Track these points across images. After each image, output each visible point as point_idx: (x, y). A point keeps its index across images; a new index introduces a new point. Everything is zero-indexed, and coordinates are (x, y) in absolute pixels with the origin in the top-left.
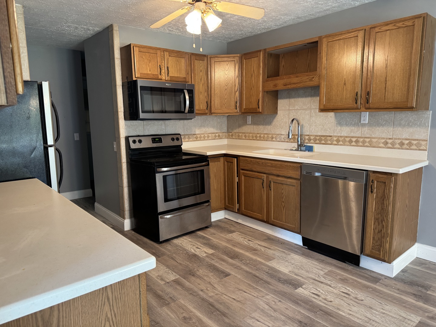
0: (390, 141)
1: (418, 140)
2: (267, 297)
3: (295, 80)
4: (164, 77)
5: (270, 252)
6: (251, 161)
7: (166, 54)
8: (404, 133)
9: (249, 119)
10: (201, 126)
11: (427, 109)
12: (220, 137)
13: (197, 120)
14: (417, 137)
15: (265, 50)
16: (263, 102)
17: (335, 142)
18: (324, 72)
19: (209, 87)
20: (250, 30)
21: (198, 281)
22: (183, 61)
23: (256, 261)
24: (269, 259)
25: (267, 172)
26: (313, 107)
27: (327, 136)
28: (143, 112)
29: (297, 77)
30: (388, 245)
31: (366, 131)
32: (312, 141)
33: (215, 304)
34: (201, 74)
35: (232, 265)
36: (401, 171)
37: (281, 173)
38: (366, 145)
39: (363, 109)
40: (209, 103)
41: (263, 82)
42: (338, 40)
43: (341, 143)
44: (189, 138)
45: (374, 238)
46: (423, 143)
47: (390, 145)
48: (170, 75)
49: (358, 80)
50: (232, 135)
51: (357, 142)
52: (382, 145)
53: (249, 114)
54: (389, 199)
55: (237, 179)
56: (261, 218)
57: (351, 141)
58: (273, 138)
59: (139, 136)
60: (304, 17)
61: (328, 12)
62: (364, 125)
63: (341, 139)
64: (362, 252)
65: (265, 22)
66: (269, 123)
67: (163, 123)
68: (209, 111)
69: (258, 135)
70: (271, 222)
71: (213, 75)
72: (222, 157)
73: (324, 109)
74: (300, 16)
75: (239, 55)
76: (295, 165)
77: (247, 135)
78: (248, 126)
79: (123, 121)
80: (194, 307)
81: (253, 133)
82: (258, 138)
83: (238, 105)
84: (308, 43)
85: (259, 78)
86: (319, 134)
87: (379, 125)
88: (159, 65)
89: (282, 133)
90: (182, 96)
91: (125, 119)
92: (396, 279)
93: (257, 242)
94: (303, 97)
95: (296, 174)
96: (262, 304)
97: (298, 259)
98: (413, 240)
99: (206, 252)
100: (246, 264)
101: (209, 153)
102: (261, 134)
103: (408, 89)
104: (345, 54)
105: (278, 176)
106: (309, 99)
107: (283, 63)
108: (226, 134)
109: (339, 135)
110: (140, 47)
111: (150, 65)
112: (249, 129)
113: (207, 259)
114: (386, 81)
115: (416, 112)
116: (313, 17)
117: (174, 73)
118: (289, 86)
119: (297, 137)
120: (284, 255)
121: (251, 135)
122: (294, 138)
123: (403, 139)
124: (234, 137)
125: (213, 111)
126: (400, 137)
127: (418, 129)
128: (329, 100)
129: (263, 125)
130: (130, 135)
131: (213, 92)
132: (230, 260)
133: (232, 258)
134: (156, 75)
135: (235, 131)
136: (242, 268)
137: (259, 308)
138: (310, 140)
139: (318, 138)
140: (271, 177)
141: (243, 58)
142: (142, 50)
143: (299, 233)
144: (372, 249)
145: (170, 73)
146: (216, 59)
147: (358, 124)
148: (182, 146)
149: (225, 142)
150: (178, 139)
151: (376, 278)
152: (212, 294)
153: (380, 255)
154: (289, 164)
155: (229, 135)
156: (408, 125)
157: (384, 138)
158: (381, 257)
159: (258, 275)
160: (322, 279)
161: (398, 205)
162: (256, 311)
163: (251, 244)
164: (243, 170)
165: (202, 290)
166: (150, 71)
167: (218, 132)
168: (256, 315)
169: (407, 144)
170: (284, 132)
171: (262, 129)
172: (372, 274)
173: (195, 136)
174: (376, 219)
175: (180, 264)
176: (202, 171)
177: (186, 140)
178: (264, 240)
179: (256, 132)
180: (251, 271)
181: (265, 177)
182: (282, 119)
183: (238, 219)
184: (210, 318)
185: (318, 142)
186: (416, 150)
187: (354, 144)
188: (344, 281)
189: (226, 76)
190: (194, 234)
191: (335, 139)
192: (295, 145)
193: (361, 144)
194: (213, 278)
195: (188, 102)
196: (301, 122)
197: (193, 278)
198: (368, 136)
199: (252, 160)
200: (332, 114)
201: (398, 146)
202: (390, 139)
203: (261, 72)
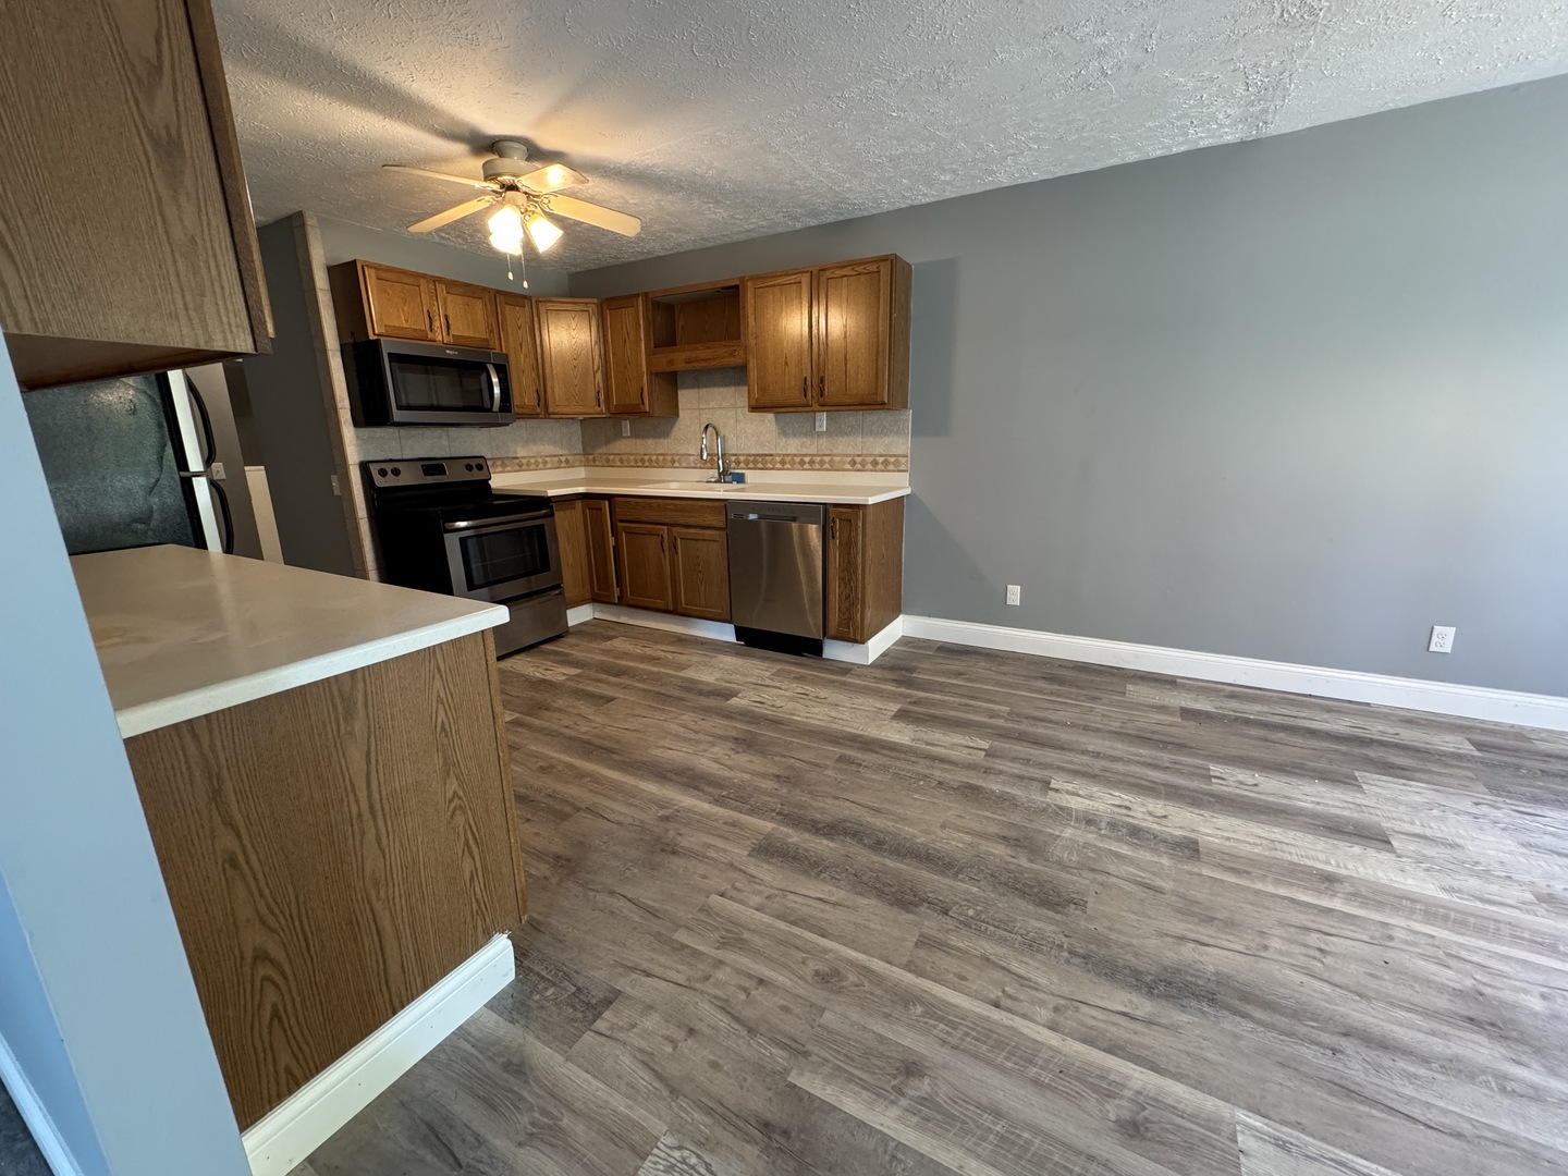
0: (858, 459)
1: (895, 456)
2: (683, 717)
3: (704, 353)
4: (439, 335)
5: (683, 658)
6: (637, 503)
7: (441, 289)
8: (878, 446)
9: (627, 426)
10: (527, 441)
11: (905, 407)
12: (569, 465)
13: (519, 428)
14: (894, 451)
15: (646, 294)
16: (650, 394)
17: (778, 466)
18: (752, 341)
19: (540, 361)
20: (614, 253)
21: (557, 715)
22: (479, 304)
23: (658, 673)
24: (682, 667)
25: (667, 521)
26: (739, 404)
27: (766, 455)
28: (399, 408)
29: (708, 348)
30: (859, 616)
31: (823, 445)
32: (742, 465)
33: (595, 740)
34: (520, 332)
35: (617, 685)
36: (871, 501)
37: (691, 521)
38: (825, 467)
39: (816, 407)
40: (542, 394)
41: (648, 355)
42: (771, 286)
43: (788, 466)
44: (504, 465)
45: (839, 609)
46: (903, 460)
47: (859, 466)
48: (452, 332)
49: (806, 358)
50: (594, 460)
51: (812, 462)
52: (848, 466)
53: (626, 416)
54: (856, 545)
55: (612, 542)
56: (663, 607)
57: (802, 463)
58: (674, 462)
59: (391, 461)
60: (713, 238)
61: (753, 235)
62: (820, 434)
63: (788, 459)
64: (824, 635)
65: (642, 240)
66: (666, 434)
67: (443, 434)
68: (542, 410)
69: (646, 458)
70: (682, 611)
71: (546, 337)
72: (579, 501)
73: (756, 408)
74: (705, 235)
75: (595, 301)
76: (717, 504)
77: (625, 457)
78: (625, 441)
79: (352, 428)
80: (556, 751)
81: (637, 454)
82: (647, 464)
83: (602, 398)
84: (722, 288)
85: (640, 347)
86: (753, 452)
87: (843, 433)
88: (425, 311)
89: (690, 452)
90: (484, 377)
91: (356, 423)
92: (873, 666)
93: (659, 647)
94: (721, 386)
95: (718, 521)
96: (674, 728)
97: (729, 661)
98: (895, 610)
99: (564, 674)
100: (644, 681)
101: (551, 493)
102: (653, 455)
103: (877, 374)
104: (784, 312)
105: (689, 526)
106: (731, 389)
107: (681, 322)
108: (582, 458)
109: (784, 452)
110: (378, 268)
111: (406, 309)
112: (625, 446)
113: (569, 683)
114: (846, 359)
115: (891, 412)
116: (728, 240)
117: (461, 329)
118: (696, 365)
119: (716, 459)
120: (706, 659)
121: (632, 458)
122: (712, 460)
123: (877, 456)
124: (597, 463)
125: (551, 410)
126: (871, 452)
127: (896, 438)
128: (762, 390)
129: (654, 437)
130: (370, 459)
131: (548, 371)
132: (612, 679)
133: (616, 675)
134: (421, 330)
135: (600, 451)
136: (635, 687)
137: (670, 734)
138: (738, 462)
139: (751, 458)
140: (675, 530)
141: (605, 306)
142: (383, 275)
143: (729, 621)
144: (839, 626)
145: (452, 327)
146: (550, 306)
147: (812, 432)
148: (490, 482)
149: (581, 473)
150: (480, 467)
151: (845, 669)
152: (586, 729)
153: (849, 633)
154: (705, 503)
155: (588, 460)
156: (882, 433)
157: (850, 455)
158: (851, 636)
159: (663, 691)
160: (768, 682)
161: (870, 553)
162: (665, 738)
163: (649, 651)
164: (622, 521)
165: (567, 727)
166: (407, 321)
167: (564, 452)
168: (667, 743)
169: (882, 463)
170: (694, 451)
171: (651, 446)
172: (841, 665)
173: (517, 461)
174: (842, 579)
175: (518, 697)
176: (542, 527)
177: (498, 470)
178: (671, 643)
179: (642, 452)
180: (652, 688)
181: (666, 531)
182: (688, 426)
183: (619, 617)
184: (589, 760)
185: (751, 465)
186: (894, 471)
187: (807, 466)
188: (800, 679)
189: (574, 341)
190: (536, 650)
191: (778, 459)
192: (714, 473)
193: (818, 466)
194: (584, 708)
195: (497, 391)
196: (722, 431)
197: (548, 714)
198: (826, 452)
199: (640, 500)
200: (770, 416)
201: (869, 466)
202: (859, 456)
203: (642, 336)
